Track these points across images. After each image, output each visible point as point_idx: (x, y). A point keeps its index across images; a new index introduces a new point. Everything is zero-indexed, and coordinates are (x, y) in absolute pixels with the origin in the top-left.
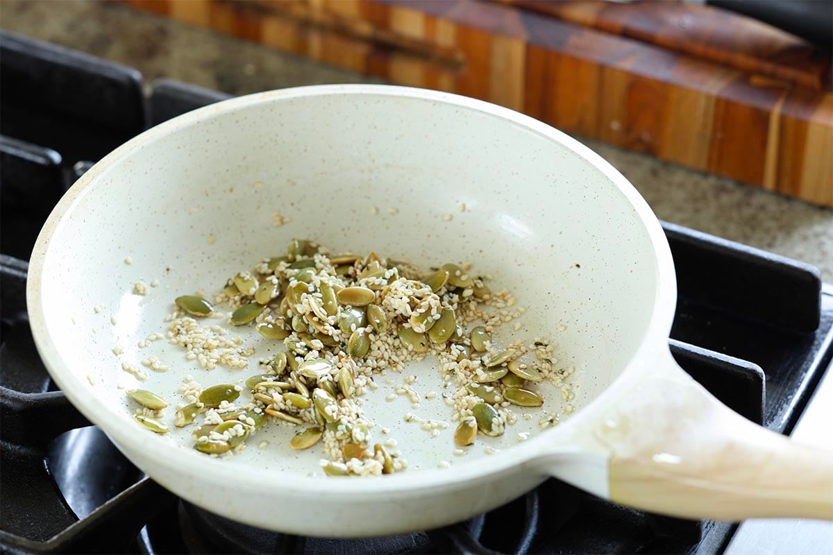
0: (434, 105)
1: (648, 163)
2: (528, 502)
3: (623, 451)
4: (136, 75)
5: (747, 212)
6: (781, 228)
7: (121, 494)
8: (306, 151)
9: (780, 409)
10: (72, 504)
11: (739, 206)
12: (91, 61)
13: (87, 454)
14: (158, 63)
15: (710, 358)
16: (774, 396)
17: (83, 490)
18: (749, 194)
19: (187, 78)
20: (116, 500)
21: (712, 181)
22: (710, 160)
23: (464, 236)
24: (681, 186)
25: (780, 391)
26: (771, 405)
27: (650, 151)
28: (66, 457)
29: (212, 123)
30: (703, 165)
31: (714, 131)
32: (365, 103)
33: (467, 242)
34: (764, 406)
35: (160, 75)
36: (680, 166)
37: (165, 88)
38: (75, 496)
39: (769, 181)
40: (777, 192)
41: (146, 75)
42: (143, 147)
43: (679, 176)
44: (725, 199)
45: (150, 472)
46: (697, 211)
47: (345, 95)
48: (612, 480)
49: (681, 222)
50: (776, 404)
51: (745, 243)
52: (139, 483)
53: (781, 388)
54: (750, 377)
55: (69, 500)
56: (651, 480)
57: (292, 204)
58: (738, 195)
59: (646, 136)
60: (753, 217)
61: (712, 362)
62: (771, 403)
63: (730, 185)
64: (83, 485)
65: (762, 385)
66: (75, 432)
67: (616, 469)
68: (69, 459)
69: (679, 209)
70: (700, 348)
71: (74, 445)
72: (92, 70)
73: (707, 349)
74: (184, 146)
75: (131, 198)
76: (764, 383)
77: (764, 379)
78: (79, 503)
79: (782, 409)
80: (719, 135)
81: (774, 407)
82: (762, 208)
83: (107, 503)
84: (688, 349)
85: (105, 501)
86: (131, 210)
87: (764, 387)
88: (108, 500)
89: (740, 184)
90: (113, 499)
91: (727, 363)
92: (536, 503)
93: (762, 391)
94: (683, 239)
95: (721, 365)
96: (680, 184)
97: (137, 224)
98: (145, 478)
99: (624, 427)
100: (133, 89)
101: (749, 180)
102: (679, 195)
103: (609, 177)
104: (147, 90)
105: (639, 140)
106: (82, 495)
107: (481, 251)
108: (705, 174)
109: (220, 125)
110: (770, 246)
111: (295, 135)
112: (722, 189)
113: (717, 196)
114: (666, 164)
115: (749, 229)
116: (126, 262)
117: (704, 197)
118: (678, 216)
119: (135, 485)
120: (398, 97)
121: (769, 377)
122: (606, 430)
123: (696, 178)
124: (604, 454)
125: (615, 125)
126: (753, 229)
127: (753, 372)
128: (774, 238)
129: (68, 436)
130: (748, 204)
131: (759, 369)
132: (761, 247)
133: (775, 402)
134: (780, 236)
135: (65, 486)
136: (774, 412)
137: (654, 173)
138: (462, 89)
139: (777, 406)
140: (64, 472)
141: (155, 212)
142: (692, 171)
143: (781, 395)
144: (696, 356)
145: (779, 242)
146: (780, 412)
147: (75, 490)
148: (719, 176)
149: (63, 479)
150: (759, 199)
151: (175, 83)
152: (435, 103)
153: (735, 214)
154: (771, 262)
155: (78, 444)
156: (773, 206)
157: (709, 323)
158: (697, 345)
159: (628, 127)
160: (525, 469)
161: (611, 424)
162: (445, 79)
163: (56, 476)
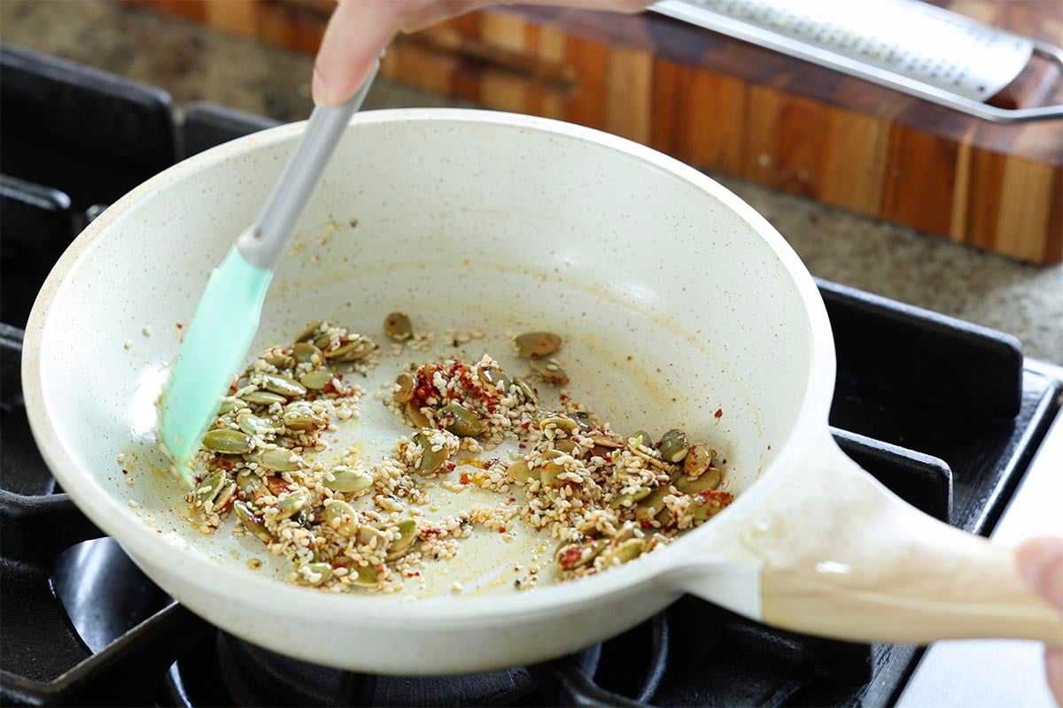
0: (522, 132)
1: (805, 208)
2: (655, 631)
3: (779, 559)
4: (165, 97)
5: (930, 268)
6: (972, 289)
7: (146, 622)
8: (361, 192)
9: (970, 516)
10: (84, 635)
11: (919, 261)
12: (109, 79)
13: (102, 572)
14: (192, 82)
15: (883, 452)
16: (963, 499)
17: (97, 617)
18: (933, 246)
19: (229, 101)
20: (139, 629)
21: (886, 229)
22: (883, 204)
23: (562, 296)
24: (847, 236)
25: (971, 494)
26: (959, 510)
27: (808, 192)
28: (77, 575)
29: (245, 160)
30: (874, 210)
31: (889, 167)
32: (436, 131)
33: (566, 303)
34: (950, 511)
35: (195, 97)
36: (847, 211)
37: (200, 113)
38: (87, 625)
39: (958, 231)
40: (967, 243)
41: (176, 97)
42: (159, 192)
43: (845, 224)
44: (902, 252)
45: (181, 595)
46: (867, 267)
47: (410, 122)
48: (766, 595)
49: (847, 282)
50: (966, 509)
51: (927, 308)
52: (168, 607)
53: (972, 490)
54: (934, 476)
55: (80, 630)
56: (815, 595)
57: (346, 260)
58: (918, 247)
59: (804, 174)
60: (937, 276)
61: (885, 457)
62: (959, 507)
63: (908, 235)
64: (98, 611)
65: (948, 485)
66: (88, 544)
67: (770, 582)
68: (80, 578)
69: (844, 265)
70: (870, 439)
71: (87, 560)
72: (109, 91)
73: (880, 440)
74: (211, 190)
75: (145, 257)
76: (951, 482)
77: (951, 477)
78: (93, 633)
79: (973, 515)
80: (895, 173)
81: (964, 513)
82: (949, 263)
83: (128, 633)
84: (856, 440)
85: (126, 631)
86: (146, 270)
87: (951, 487)
88: (129, 629)
89: (921, 233)
90: (136, 628)
91: (905, 457)
92: (665, 633)
93: (948, 493)
94: (849, 302)
95: (897, 461)
96: (845, 235)
97: (154, 289)
98: (176, 603)
99: (779, 530)
100: (161, 114)
101: (932, 228)
102: (844, 248)
103: (744, 218)
104: (179, 116)
105: (795, 179)
106: (97, 623)
107: (584, 314)
108: (877, 221)
109: (255, 161)
110: (957, 312)
111: (348, 174)
112: (897, 241)
113: (892, 250)
114: (829, 209)
115: (932, 291)
116: (145, 333)
117: (875, 250)
118: (844, 273)
119: (162, 611)
120: (477, 123)
121: (957, 476)
122: (756, 534)
123: (866, 226)
124: (755, 564)
125: (764, 160)
126: (937, 289)
127: (937, 469)
128: (964, 302)
129: (78, 550)
130: (931, 259)
131: (945, 466)
132: (946, 313)
133: (965, 505)
134: (971, 299)
135: (75, 612)
136: (964, 519)
137: (814, 220)
138: (572, 114)
139: (967, 512)
140: (74, 595)
141: (176, 273)
142: (860, 217)
143: (972, 497)
144: (866, 450)
145: (969, 306)
146: (971, 520)
147: (88, 616)
148: (894, 224)
149: (73, 604)
150: (944, 252)
151: (212, 107)
152: (523, 130)
153: (914, 271)
154: (959, 331)
155: (90, 560)
156: (962, 260)
157: (882, 408)
158: (866, 435)
159: (781, 162)
160: (657, 584)
161: (763, 526)
162: (551, 102)
163: (64, 599)
